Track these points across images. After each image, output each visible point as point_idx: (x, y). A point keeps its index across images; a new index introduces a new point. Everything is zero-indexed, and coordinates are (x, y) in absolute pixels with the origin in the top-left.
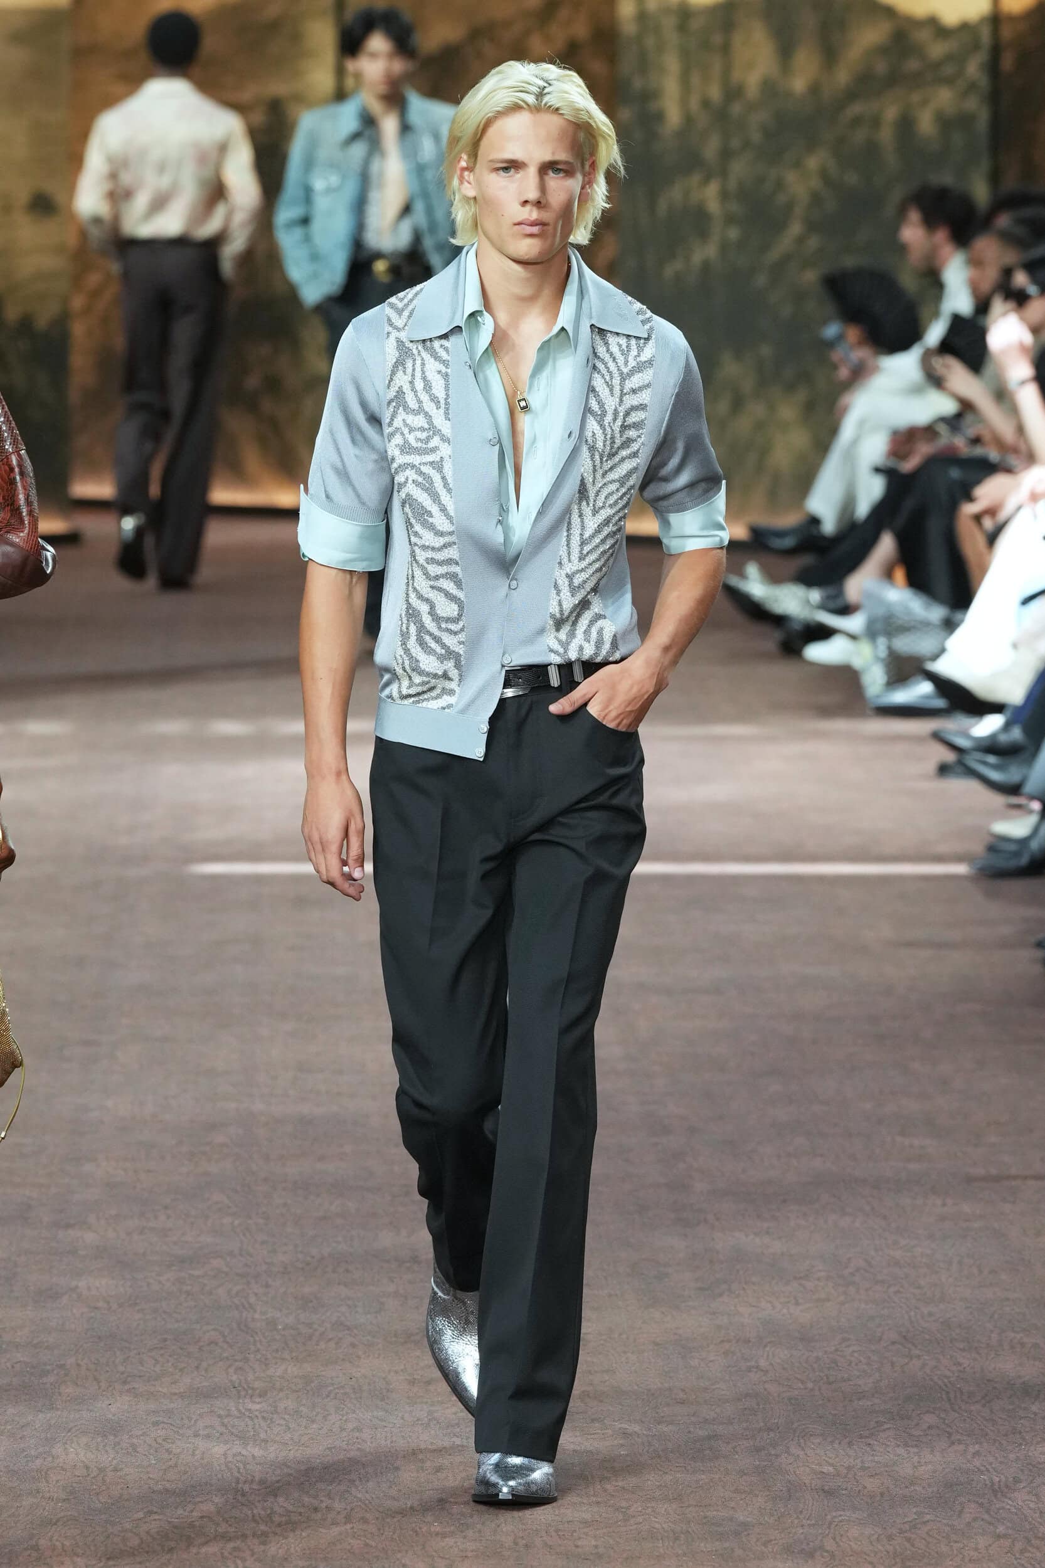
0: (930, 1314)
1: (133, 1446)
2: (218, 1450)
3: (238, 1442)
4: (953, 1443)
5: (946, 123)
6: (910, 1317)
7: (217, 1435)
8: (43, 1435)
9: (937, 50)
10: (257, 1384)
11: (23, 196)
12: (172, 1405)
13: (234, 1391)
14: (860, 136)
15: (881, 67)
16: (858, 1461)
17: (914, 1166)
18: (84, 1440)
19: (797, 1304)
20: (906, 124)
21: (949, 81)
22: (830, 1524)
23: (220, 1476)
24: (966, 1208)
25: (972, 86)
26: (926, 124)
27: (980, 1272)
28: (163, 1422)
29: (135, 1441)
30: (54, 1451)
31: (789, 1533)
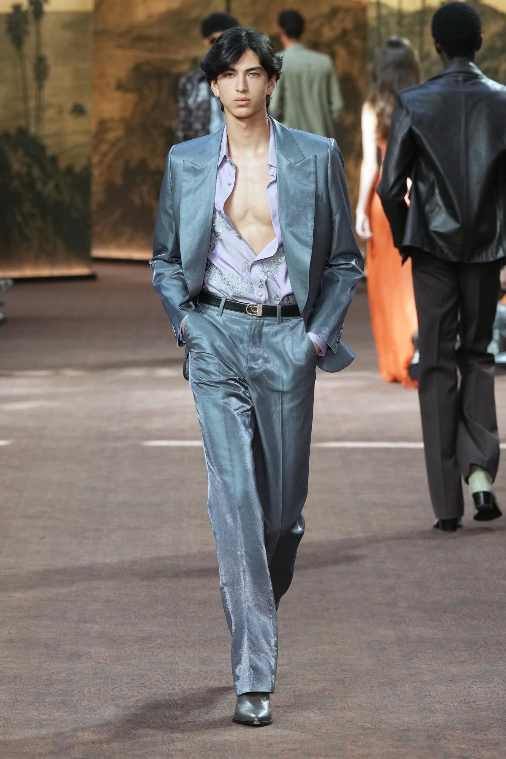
1: (117, 732)
2: (160, 734)
3: (169, 730)
7: (159, 727)
8: (72, 727)
10: (179, 702)
11: (69, 106)
12: (137, 712)
13: (168, 705)
15: (499, 44)
16: (480, 743)
18: (93, 729)
19: (451, 664)
23: (160, 747)
28: (132, 720)
29: (118, 730)
30: (77, 734)
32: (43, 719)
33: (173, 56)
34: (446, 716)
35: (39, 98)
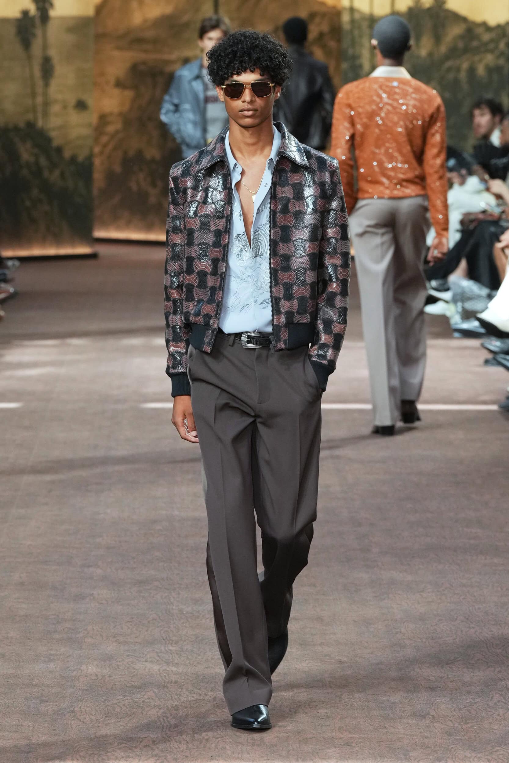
0: (479, 609)
1: (118, 666)
2: (156, 668)
3: (165, 664)
4: (489, 667)
5: (490, 70)
6: (470, 610)
7: (156, 661)
8: (77, 661)
9: (486, 37)
10: (174, 638)
11: (72, 102)
12: (135, 648)
13: (164, 641)
14: (451, 76)
15: (461, 45)
16: (445, 675)
17: (472, 542)
18: (95, 663)
19: (419, 603)
20: (472, 71)
21: (492, 51)
22: (433, 703)
23: (157, 680)
24: (496, 560)
25: (502, 54)
26: (481, 70)
27: (502, 589)
28: (131, 655)
29: (119, 663)
30: (82, 668)
31: (414, 707)
32: (51, 655)
33: (166, 57)
34: (415, 650)
35: (45, 94)
